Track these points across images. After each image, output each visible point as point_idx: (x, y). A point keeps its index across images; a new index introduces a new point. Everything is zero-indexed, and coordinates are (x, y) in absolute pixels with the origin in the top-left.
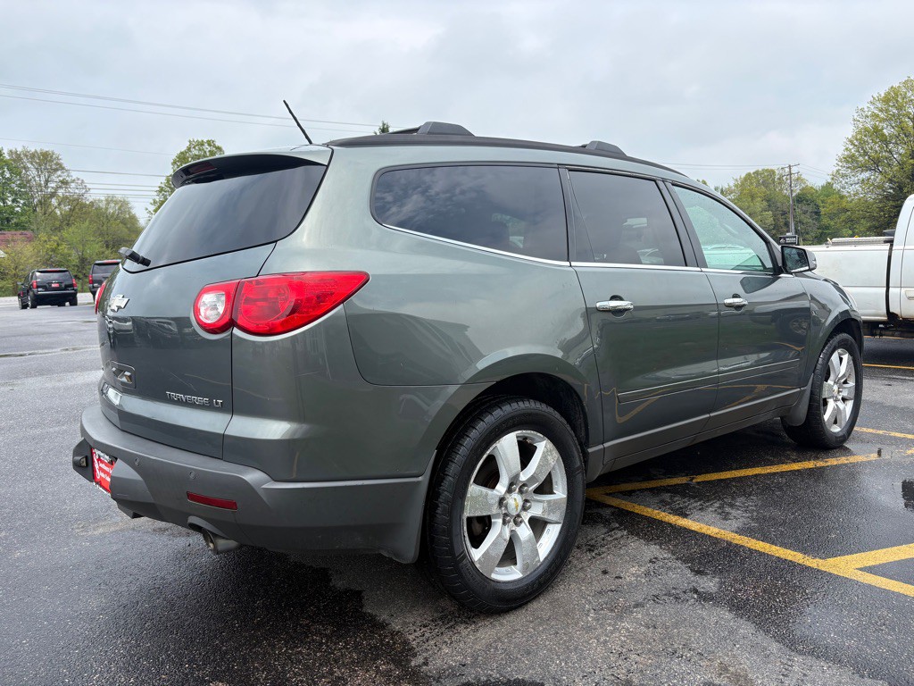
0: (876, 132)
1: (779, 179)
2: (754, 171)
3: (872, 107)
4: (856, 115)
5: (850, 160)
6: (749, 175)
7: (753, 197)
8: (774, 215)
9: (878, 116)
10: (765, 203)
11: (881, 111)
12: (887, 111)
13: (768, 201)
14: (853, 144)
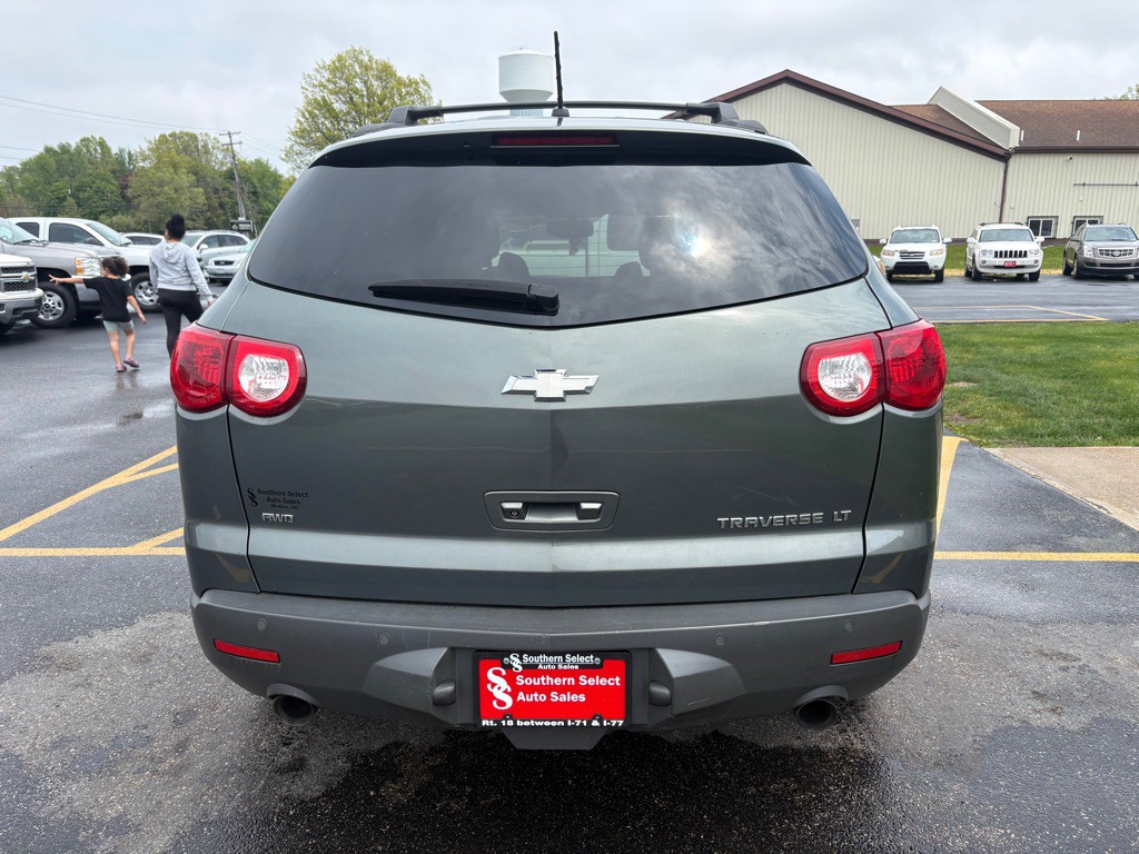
0: (325, 106)
1: (203, 146)
2: (170, 132)
3: (319, 76)
4: (303, 82)
5: (301, 134)
6: (163, 136)
7: (175, 167)
8: (206, 193)
9: (325, 87)
10: (194, 178)
11: (329, 81)
12: (335, 83)
13: (195, 174)
14: (304, 116)
